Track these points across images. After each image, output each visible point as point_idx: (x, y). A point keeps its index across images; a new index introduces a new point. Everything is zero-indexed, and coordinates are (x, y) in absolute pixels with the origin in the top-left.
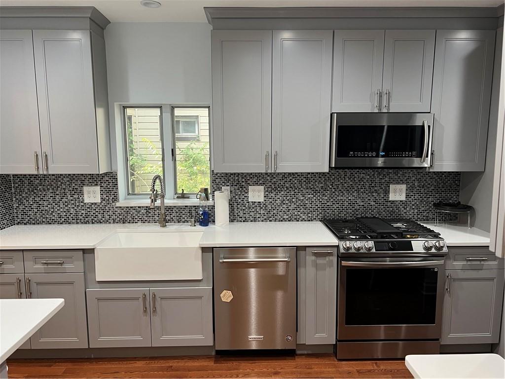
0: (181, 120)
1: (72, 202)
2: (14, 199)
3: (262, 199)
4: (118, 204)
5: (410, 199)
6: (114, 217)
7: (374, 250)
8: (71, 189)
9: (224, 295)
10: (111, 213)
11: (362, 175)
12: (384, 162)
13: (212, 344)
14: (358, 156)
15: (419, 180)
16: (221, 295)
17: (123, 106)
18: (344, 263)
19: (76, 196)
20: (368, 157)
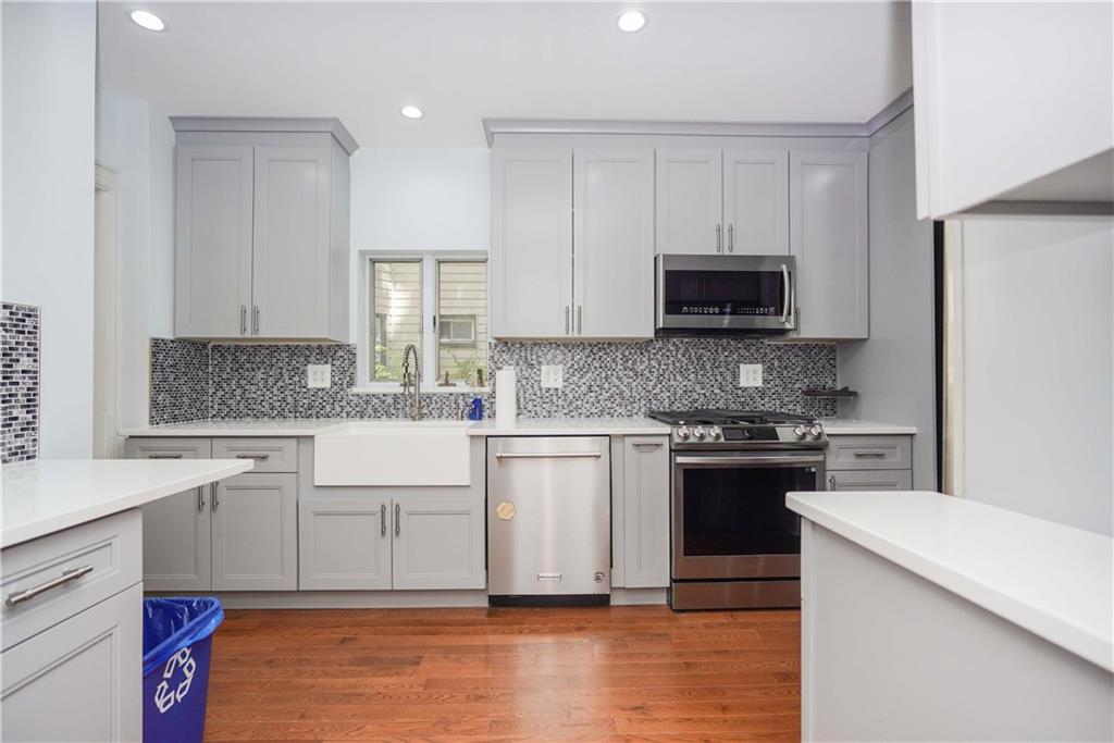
0: (452, 320)
1: (291, 387)
2: (211, 382)
3: (559, 384)
4: (355, 390)
5: (769, 386)
6: (348, 409)
7: (722, 440)
8: (290, 368)
9: (503, 509)
10: (344, 403)
11: (701, 351)
12: (731, 322)
13: (483, 587)
14: (693, 314)
15: (780, 359)
16: (499, 509)
17: (371, 260)
18: (680, 460)
19: (296, 379)
20: (708, 313)
